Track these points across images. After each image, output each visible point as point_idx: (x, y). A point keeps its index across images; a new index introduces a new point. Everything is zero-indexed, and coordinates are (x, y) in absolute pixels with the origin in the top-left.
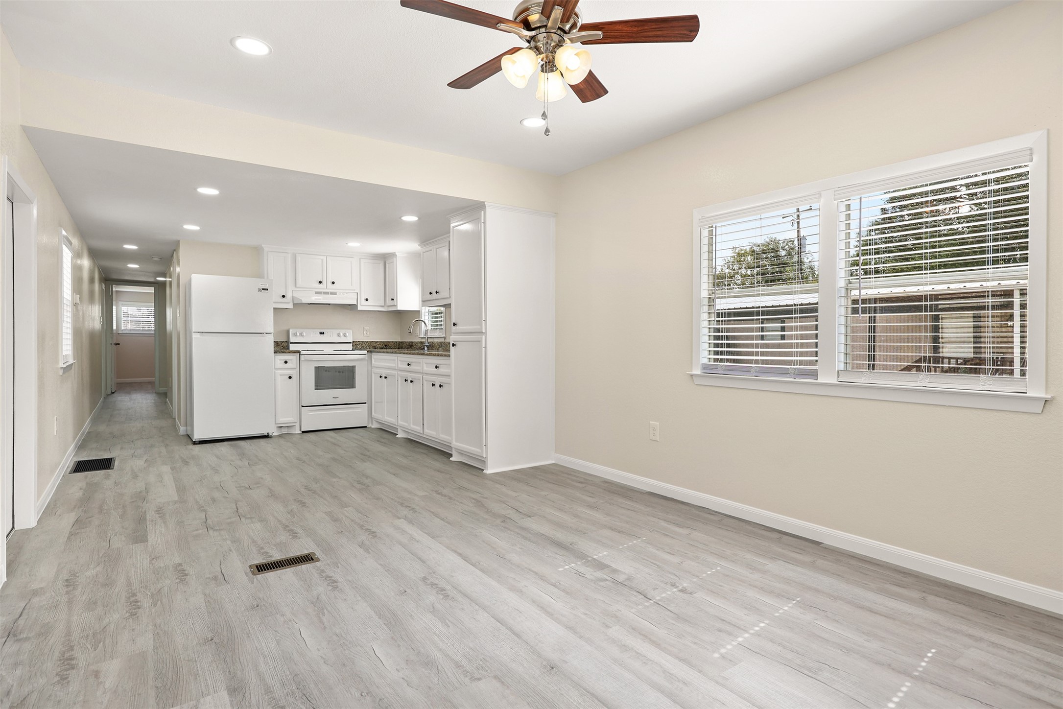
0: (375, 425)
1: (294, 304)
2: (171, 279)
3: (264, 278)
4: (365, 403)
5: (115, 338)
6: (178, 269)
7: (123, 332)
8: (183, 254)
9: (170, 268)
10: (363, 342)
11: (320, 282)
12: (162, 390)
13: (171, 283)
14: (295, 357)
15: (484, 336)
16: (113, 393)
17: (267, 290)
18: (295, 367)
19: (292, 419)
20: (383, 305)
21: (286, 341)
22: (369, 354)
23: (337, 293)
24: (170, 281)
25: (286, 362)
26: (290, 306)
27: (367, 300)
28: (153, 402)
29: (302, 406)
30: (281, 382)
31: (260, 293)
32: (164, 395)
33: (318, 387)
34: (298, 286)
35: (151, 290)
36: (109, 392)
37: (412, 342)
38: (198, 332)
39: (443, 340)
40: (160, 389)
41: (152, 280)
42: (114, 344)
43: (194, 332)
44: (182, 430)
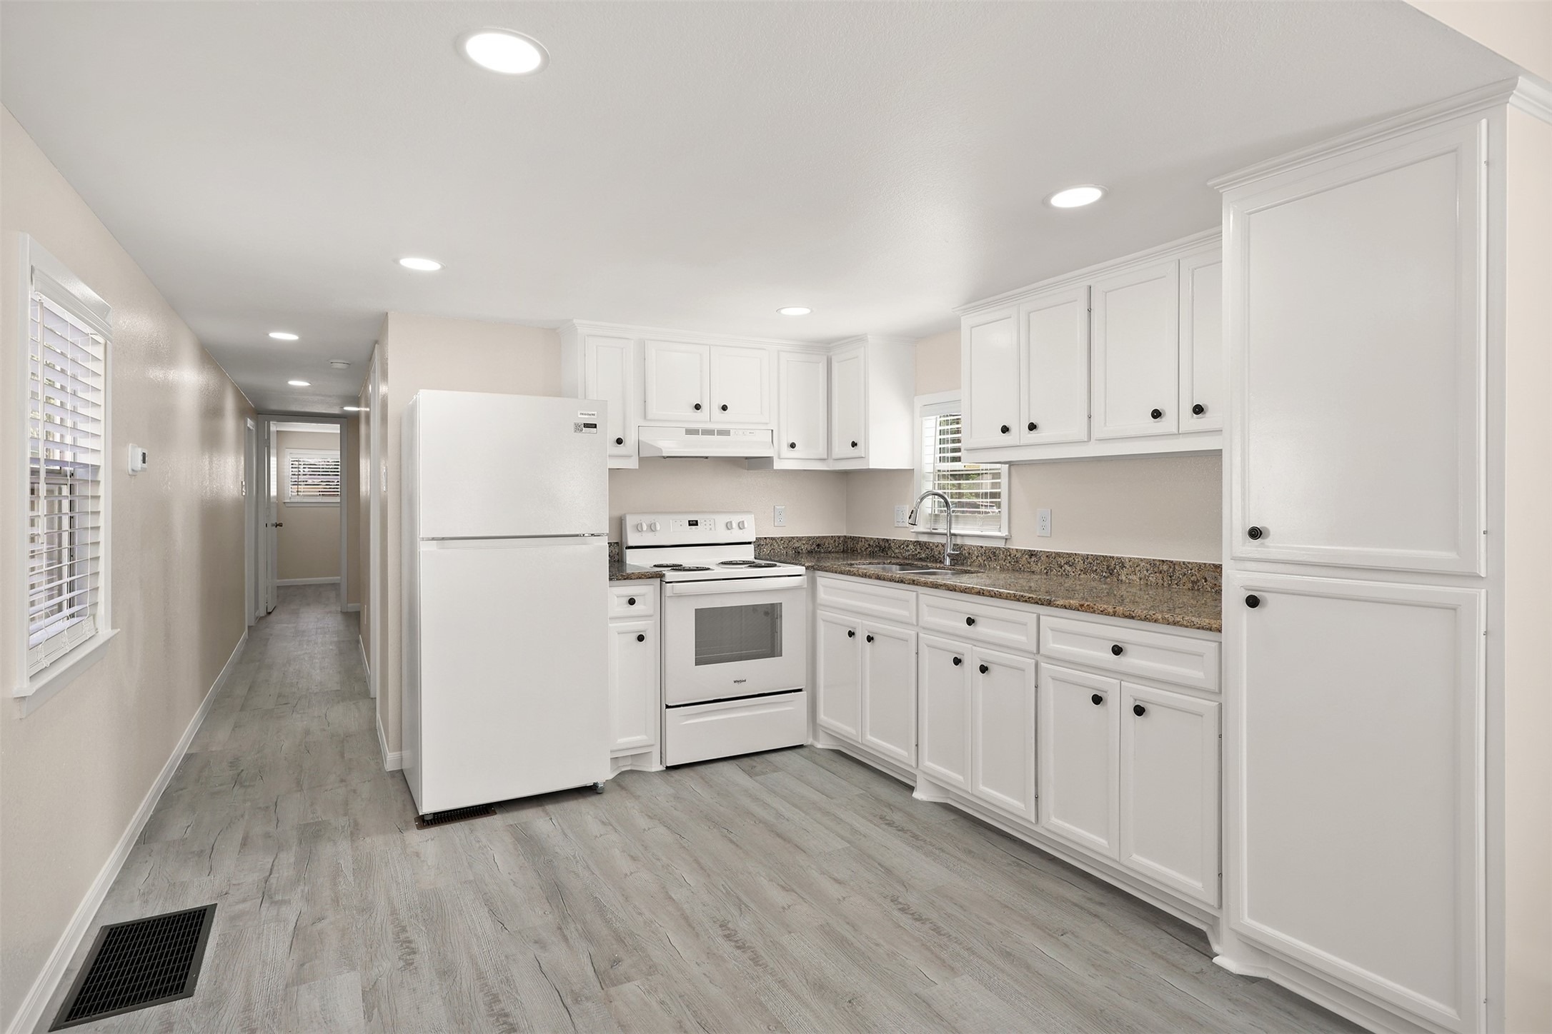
0: (821, 744)
1: (641, 460)
2: (368, 409)
3: (577, 397)
4: (800, 690)
5: (274, 511)
6: (383, 389)
7: (293, 500)
8: (396, 351)
9: (366, 387)
10: (773, 539)
11: (698, 407)
12: (352, 607)
13: (368, 415)
14: (651, 587)
15: (1483, 591)
16: (270, 613)
17: (595, 426)
18: (651, 612)
19: (644, 737)
20: (825, 457)
21: (617, 543)
22: (810, 573)
23: (732, 432)
24: (366, 412)
25: (632, 602)
26: (633, 464)
27: (793, 446)
28: (336, 639)
29: (667, 707)
30: (619, 648)
31: (579, 435)
32: (355, 619)
33: (704, 657)
34: (649, 416)
35: (335, 429)
36: (262, 612)
37: (887, 540)
38: (433, 539)
39: (1001, 544)
40: (349, 605)
41: (336, 411)
42: (273, 525)
43: (423, 539)
44: (391, 760)
